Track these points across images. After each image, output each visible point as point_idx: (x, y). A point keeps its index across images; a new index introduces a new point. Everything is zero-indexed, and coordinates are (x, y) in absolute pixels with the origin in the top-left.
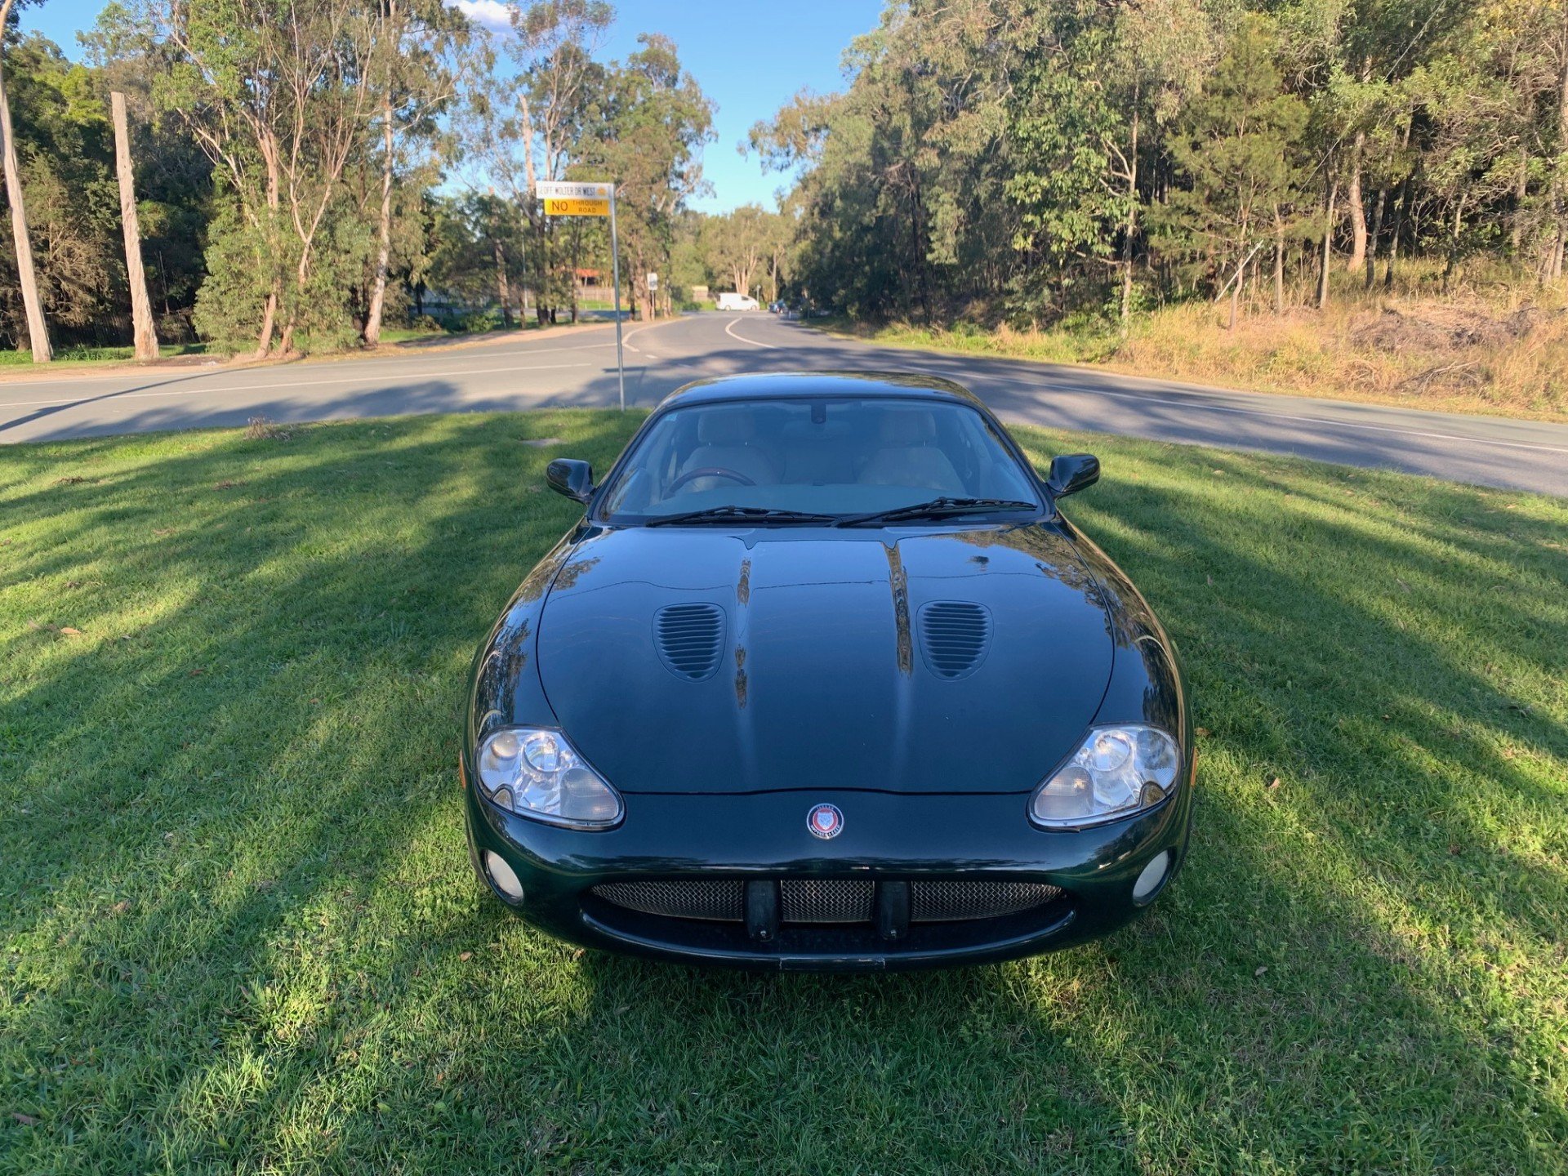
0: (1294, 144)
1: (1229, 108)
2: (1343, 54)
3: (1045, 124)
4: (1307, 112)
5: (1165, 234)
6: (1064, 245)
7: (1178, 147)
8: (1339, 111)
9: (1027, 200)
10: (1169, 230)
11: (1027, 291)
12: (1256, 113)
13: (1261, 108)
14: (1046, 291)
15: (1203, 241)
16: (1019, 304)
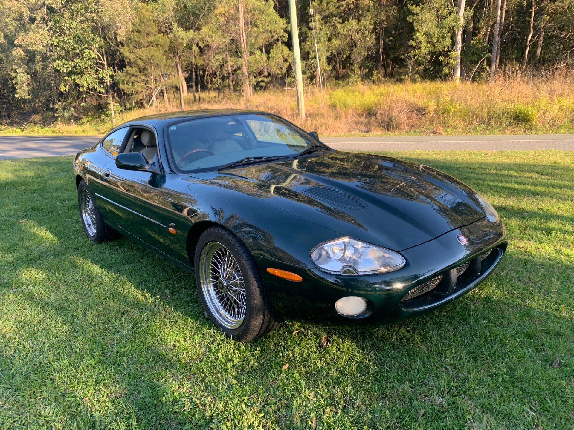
0: (166, 52)
1: (141, 37)
2: (176, 21)
3: (68, 40)
4: (168, 41)
5: (124, 84)
6: (85, 89)
7: (125, 51)
8: (180, 40)
9: (65, 71)
10: (125, 82)
11: (64, 109)
12: (150, 40)
13: (151, 38)
14: (72, 109)
15: (139, 86)
16: (62, 114)
